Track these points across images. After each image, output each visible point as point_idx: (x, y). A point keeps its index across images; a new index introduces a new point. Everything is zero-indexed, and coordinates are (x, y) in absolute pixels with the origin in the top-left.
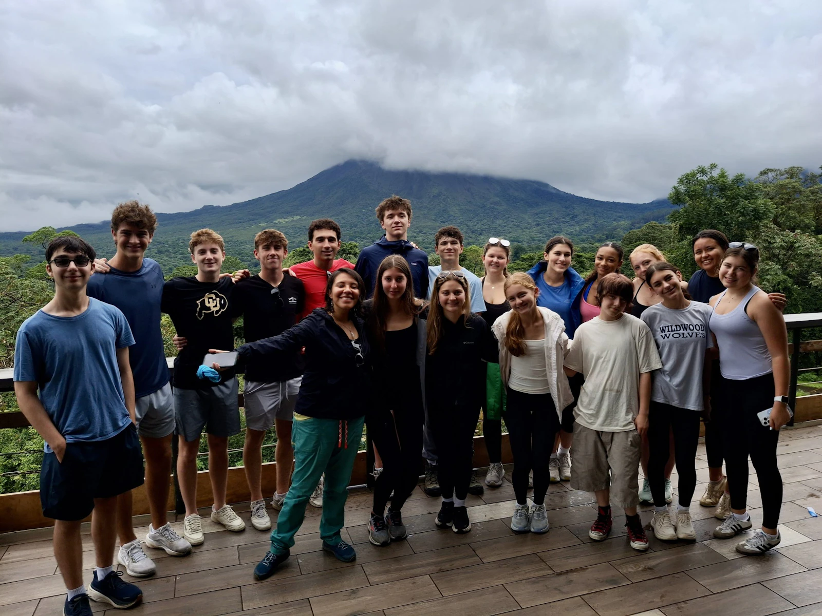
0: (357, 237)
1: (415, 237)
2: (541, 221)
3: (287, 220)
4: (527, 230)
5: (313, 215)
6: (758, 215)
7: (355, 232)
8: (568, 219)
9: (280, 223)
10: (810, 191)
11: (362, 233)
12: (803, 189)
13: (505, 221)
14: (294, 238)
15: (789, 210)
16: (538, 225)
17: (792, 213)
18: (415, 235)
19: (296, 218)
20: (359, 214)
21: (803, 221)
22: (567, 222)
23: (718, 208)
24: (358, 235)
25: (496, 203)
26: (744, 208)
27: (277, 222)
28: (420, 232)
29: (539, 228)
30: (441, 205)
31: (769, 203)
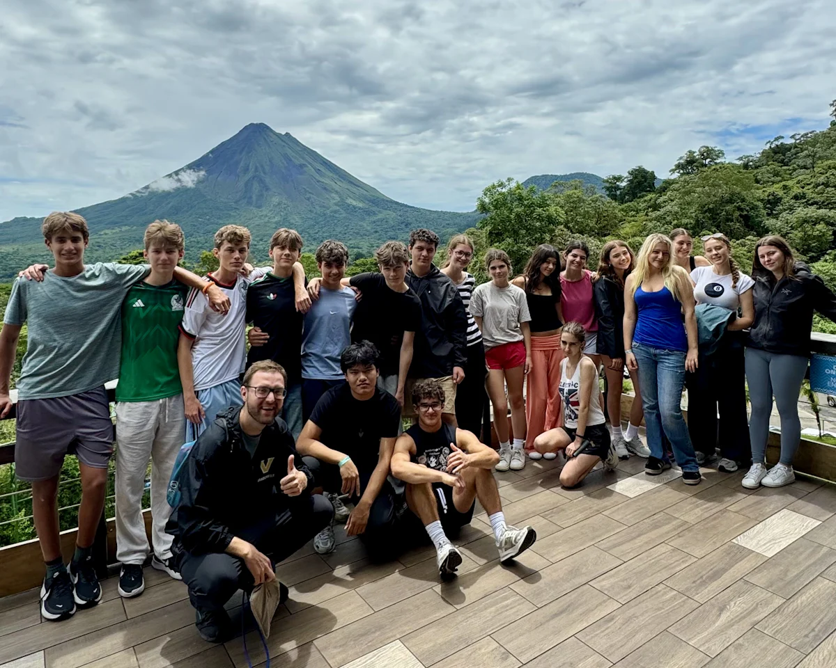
0: (192, 247)
1: (255, 245)
2: (379, 229)
3: (114, 231)
4: (365, 237)
5: (144, 225)
6: (551, 220)
7: (191, 242)
8: (403, 226)
9: (106, 234)
10: (591, 200)
11: (198, 242)
12: (585, 198)
13: (346, 228)
14: (122, 249)
15: (577, 215)
16: (376, 232)
17: (579, 219)
18: (256, 243)
19: (124, 229)
20: (195, 223)
21: (588, 225)
22: (402, 229)
23: (518, 215)
24: (193, 244)
25: (336, 212)
26: (539, 215)
27: (102, 233)
28: (261, 240)
29: (377, 234)
30: (282, 213)
31: (560, 209)
